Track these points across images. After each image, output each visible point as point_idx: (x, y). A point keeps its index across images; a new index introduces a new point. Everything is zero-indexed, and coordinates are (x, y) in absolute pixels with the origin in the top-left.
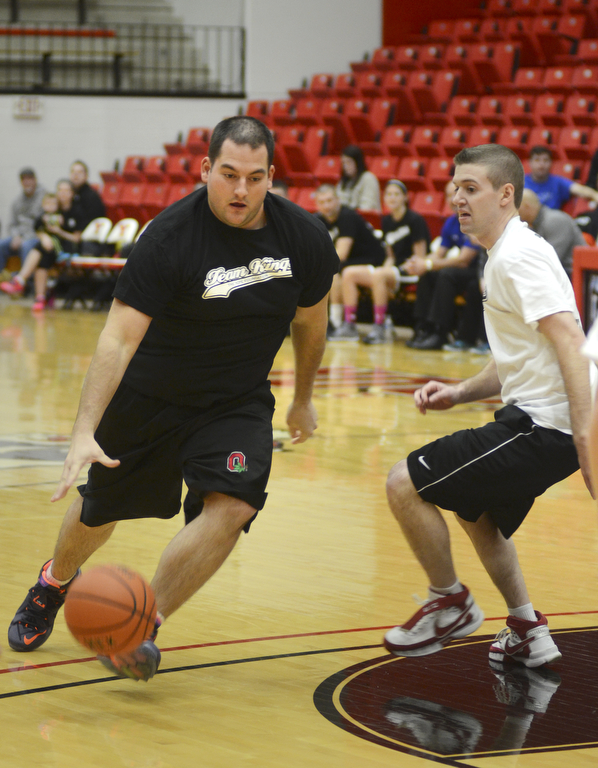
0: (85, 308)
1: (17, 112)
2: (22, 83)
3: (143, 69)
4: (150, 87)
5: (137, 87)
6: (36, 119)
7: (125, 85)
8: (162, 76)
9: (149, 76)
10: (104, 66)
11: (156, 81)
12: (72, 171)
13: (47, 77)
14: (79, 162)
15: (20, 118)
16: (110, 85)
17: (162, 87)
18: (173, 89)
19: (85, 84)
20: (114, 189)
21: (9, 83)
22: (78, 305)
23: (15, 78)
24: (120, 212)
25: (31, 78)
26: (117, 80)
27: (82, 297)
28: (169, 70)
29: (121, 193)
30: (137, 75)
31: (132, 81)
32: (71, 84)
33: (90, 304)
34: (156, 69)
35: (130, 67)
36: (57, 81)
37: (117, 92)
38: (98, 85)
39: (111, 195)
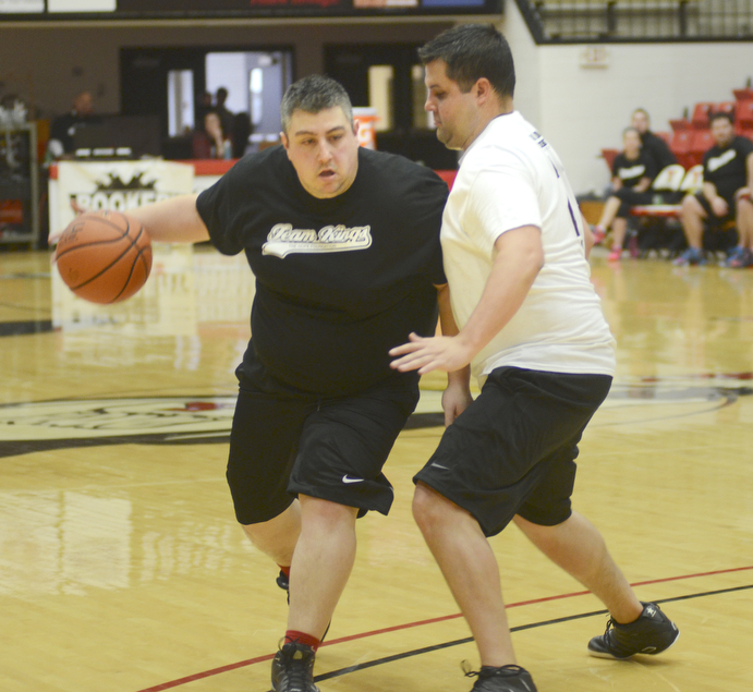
0: (659, 257)
1: (584, 62)
2: (588, 32)
3: (710, 15)
4: (716, 32)
5: (704, 33)
6: (602, 68)
7: (692, 31)
8: (729, 21)
9: (716, 21)
10: (669, 13)
11: (723, 27)
12: (634, 119)
13: (612, 25)
14: (640, 110)
15: (586, 68)
16: (676, 32)
17: (729, 32)
18: (741, 34)
19: (651, 32)
20: (684, 137)
21: (575, 33)
22: (652, 254)
23: (580, 27)
24: (692, 159)
25: (597, 27)
26: (683, 27)
27: (656, 246)
28: (735, 15)
29: (692, 140)
30: (703, 20)
31: (698, 27)
32: (637, 31)
33: (665, 253)
34: (723, 15)
35: (696, 13)
36: (623, 29)
37: (683, 39)
38: (664, 31)
39: (680, 143)
